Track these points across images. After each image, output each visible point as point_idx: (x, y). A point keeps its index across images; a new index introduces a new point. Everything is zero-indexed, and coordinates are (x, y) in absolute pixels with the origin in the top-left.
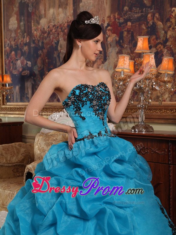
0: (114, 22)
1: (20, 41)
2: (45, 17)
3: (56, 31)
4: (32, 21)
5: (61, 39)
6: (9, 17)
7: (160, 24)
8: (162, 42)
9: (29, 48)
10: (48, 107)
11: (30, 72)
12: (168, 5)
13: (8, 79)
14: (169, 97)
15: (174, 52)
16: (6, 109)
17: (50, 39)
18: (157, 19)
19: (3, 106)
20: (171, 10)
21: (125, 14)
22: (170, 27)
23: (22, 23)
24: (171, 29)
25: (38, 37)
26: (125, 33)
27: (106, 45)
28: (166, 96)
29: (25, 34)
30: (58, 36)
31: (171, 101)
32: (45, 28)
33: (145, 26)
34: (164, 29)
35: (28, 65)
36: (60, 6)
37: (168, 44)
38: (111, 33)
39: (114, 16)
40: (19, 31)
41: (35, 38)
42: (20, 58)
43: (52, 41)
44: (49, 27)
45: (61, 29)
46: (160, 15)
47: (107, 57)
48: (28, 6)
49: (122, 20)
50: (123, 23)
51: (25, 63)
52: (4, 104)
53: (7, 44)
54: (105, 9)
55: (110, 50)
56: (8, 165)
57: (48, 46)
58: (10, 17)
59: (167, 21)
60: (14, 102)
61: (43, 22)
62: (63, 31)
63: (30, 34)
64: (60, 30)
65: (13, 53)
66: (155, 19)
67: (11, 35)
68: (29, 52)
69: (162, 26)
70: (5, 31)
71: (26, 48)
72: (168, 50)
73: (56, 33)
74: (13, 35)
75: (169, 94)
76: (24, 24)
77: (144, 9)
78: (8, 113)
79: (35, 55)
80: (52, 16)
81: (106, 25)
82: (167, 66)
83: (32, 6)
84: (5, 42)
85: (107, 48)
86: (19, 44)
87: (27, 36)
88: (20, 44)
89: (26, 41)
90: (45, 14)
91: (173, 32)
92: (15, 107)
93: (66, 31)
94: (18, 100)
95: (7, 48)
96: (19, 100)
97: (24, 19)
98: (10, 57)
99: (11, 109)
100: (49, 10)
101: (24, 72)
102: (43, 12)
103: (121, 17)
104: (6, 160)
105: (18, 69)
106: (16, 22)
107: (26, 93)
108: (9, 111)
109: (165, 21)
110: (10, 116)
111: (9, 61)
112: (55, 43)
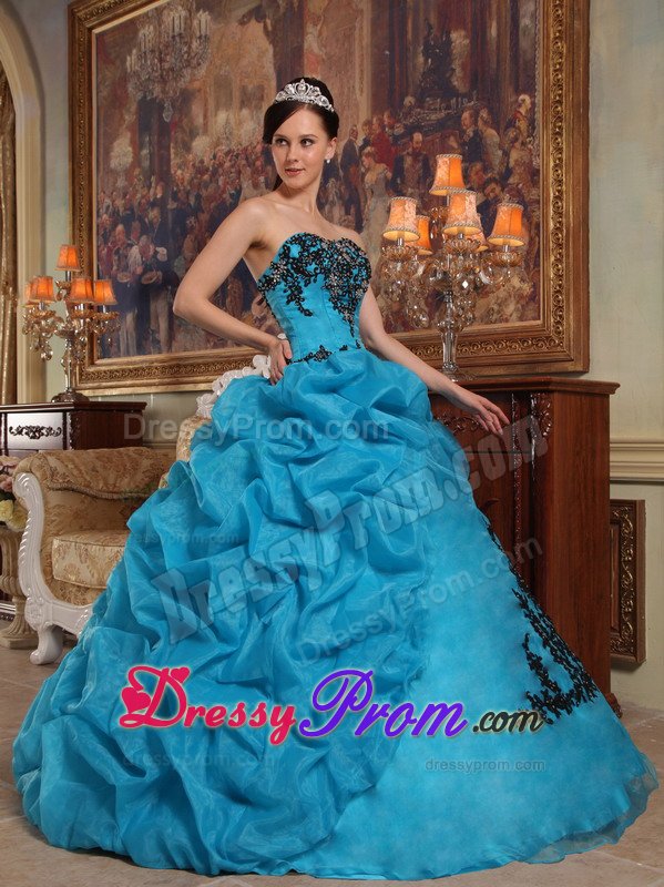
0: (379, 134)
1: (139, 196)
2: (206, 131)
3: (232, 166)
4: (172, 145)
5: (244, 186)
6: (111, 138)
7: (491, 135)
8: (497, 177)
9: (163, 212)
10: (210, 360)
11: (165, 273)
12: (511, 90)
13: (106, 293)
14: (517, 310)
15: (526, 200)
16: (99, 376)
17: (219, 187)
18: (485, 123)
19: (92, 369)
20: (517, 101)
21: (408, 114)
22: (516, 139)
23: (145, 152)
24: (517, 145)
25: (186, 183)
26: (409, 161)
27: (360, 191)
28: (511, 307)
29: (153, 179)
30: (239, 178)
31: (521, 319)
32: (206, 160)
33: (457, 142)
34: (501, 147)
35: (159, 257)
36: (243, 104)
37: (511, 180)
38: (373, 163)
39: (381, 122)
40: (137, 171)
41: (177, 185)
42: (138, 239)
43: (224, 192)
44: (215, 157)
45: (247, 159)
46: (491, 112)
47: (365, 222)
48: (161, 108)
49: (399, 130)
50: (402, 136)
51: (151, 253)
52: (92, 364)
53: (105, 205)
54: (357, 106)
55: (371, 203)
56: (110, 496)
57: (213, 204)
58: (114, 139)
59: (507, 128)
60: (119, 356)
61: (201, 145)
62: (250, 164)
63: (165, 176)
64: (244, 162)
65: (120, 227)
66: (480, 123)
67: (115, 183)
68: (163, 224)
69: (497, 139)
70: (101, 174)
71: (153, 214)
72: (512, 196)
73: (233, 170)
74: (121, 183)
75: (518, 302)
76: (151, 154)
77: (453, 101)
78: (104, 384)
79: (178, 230)
80: (222, 130)
81: (359, 142)
82: (507, 226)
83: (173, 107)
84: (98, 202)
85: (362, 200)
86: (136, 204)
87: (157, 185)
88: (140, 203)
89: (155, 194)
90: (205, 125)
91: (523, 153)
92: (124, 367)
93: (258, 163)
94: (131, 350)
95: (105, 216)
96: (133, 349)
97: (150, 143)
98: (111, 239)
99: (112, 375)
100: (216, 115)
101: (147, 276)
102: (200, 120)
103: (399, 121)
104: (106, 484)
105: (132, 269)
106: (130, 149)
107: (153, 331)
108: (107, 380)
109: (502, 126)
110: (108, 392)
111: (110, 250)
112: (232, 195)
